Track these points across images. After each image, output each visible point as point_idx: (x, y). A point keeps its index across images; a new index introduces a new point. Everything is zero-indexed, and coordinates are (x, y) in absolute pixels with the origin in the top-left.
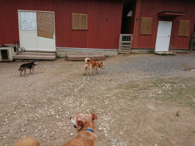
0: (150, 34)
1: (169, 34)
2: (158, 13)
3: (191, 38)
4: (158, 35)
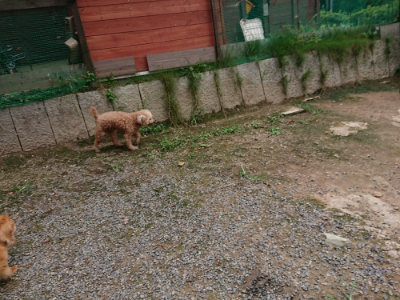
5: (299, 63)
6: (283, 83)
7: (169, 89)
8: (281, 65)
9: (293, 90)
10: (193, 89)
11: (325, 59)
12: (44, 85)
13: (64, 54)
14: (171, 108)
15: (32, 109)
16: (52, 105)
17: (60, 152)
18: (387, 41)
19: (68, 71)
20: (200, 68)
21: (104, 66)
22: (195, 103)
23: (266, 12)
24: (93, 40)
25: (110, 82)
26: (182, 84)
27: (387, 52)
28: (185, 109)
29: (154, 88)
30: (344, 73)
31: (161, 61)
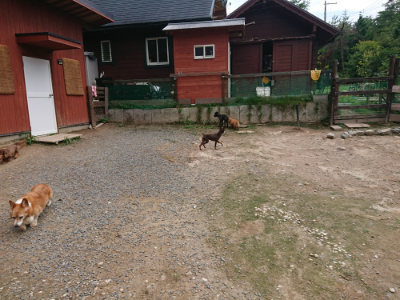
0: (11, 90)
1: (51, 91)
2: (16, 35)
3: (88, 99)
4: (29, 94)
5: (259, 109)
6: (249, 116)
7: (200, 111)
8: (250, 108)
9: (254, 119)
10: (209, 112)
11: (274, 108)
12: (162, 104)
13: (171, 96)
14: (199, 118)
15: (157, 111)
16: (163, 110)
17: (161, 124)
18: (317, 104)
19: (170, 101)
20: (213, 105)
21: (181, 102)
22: (208, 118)
23: (273, 84)
24: (180, 92)
25: (182, 106)
26: (205, 110)
27: (316, 109)
28: (204, 118)
29: (195, 110)
30: (285, 116)
31: (200, 101)
